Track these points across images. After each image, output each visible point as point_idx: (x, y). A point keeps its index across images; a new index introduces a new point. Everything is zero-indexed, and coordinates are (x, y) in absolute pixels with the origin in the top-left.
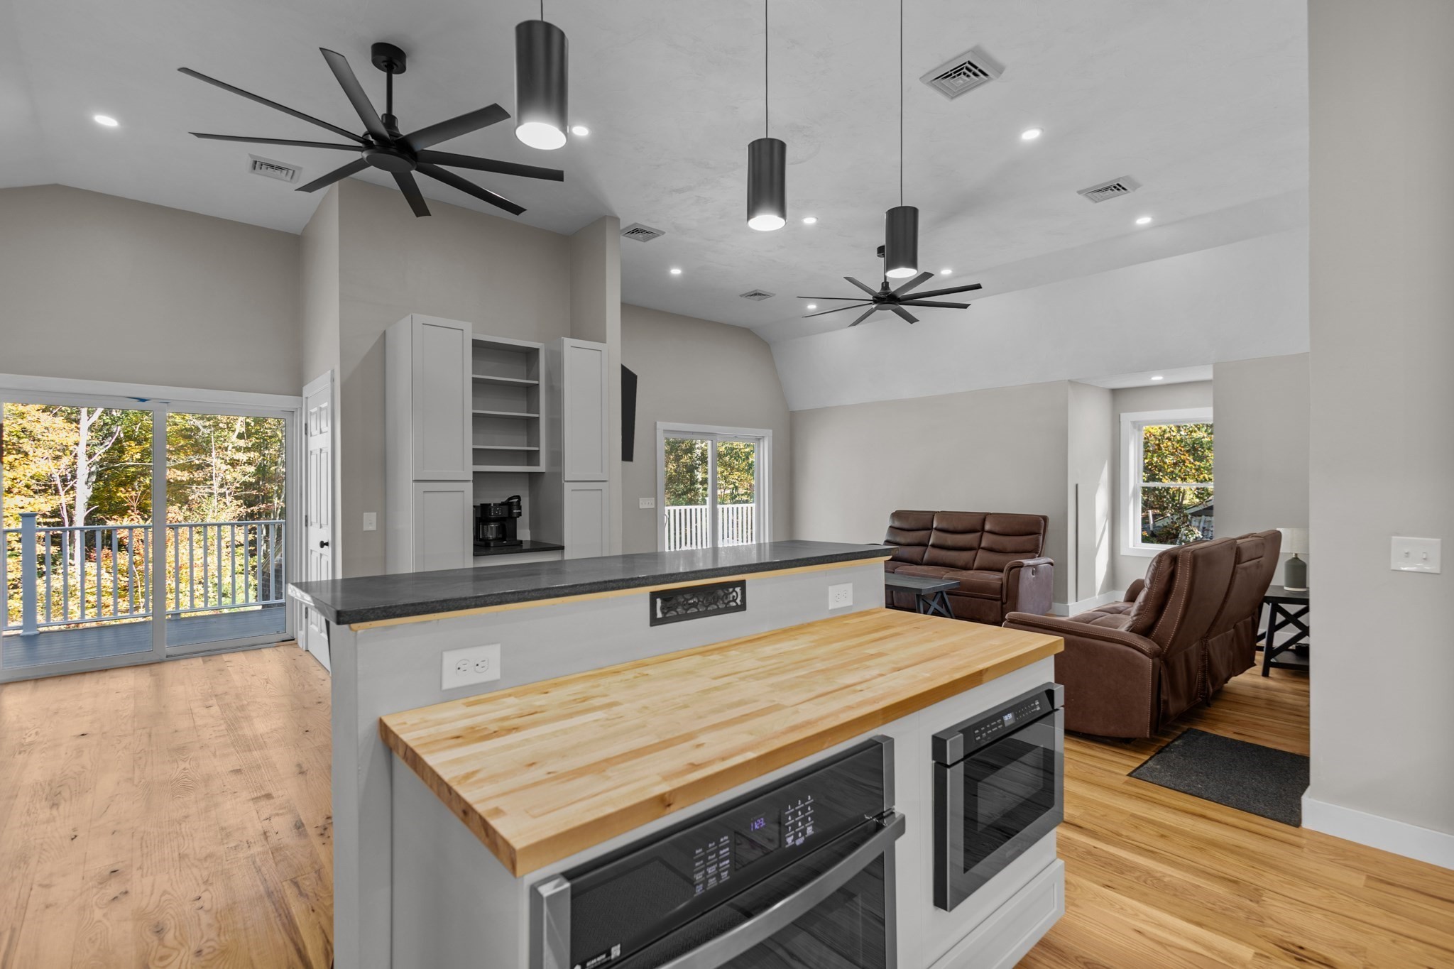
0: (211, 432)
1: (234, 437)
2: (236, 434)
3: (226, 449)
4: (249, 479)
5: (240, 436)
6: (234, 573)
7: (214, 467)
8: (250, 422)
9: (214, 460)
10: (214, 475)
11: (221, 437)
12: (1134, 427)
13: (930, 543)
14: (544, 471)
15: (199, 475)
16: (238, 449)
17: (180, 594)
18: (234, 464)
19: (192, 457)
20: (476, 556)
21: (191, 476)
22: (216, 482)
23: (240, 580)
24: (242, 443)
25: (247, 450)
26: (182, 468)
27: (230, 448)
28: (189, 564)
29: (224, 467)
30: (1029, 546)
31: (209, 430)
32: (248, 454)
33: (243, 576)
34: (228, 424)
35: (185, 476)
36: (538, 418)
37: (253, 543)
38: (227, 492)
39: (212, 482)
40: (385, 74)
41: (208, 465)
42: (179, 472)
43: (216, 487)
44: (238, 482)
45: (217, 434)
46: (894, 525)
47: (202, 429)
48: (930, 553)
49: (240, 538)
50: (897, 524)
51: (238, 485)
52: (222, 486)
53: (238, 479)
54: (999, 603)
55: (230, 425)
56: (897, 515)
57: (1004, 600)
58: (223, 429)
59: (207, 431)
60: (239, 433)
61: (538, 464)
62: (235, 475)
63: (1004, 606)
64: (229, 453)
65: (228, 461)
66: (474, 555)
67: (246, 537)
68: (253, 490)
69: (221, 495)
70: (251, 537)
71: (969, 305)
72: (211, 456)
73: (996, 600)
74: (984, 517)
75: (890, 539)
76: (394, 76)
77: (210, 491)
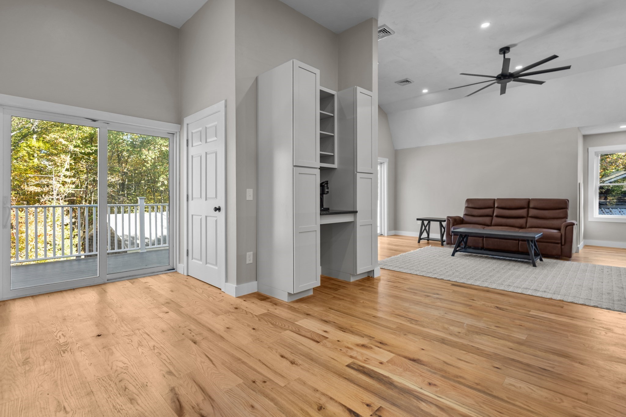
0: (53, 168)
1: (64, 170)
2: (65, 169)
3: (59, 176)
4: (72, 191)
5: (67, 170)
6: (63, 239)
7: (54, 185)
8: (72, 163)
9: (54, 182)
10: (54, 189)
11: (57, 170)
12: (595, 155)
13: (495, 215)
14: (337, 168)
15: (46, 189)
16: (65, 176)
17: (38, 249)
18: (64, 183)
19: (43, 180)
20: (322, 215)
21: (42, 190)
22: (55, 193)
23: (67, 242)
24: (68, 173)
25: (70, 177)
26: (37, 185)
27: (62, 176)
28: (44, 234)
29: (59, 185)
30: (561, 215)
31: (52, 167)
32: (71, 179)
33: (69, 240)
34: (61, 164)
35: (38, 190)
36: (333, 136)
37: (74, 223)
38: (60, 198)
39: (53, 193)
41: (51, 185)
42: (36, 188)
43: (55, 197)
44: (66, 193)
45: (56, 169)
46: (469, 206)
47: (49, 166)
48: (496, 220)
49: (67, 220)
50: (470, 206)
51: (66, 195)
52: (58, 195)
53: (66, 191)
54: (560, 245)
55: (62, 164)
56: (468, 201)
57: (563, 243)
58: (58, 166)
59: (51, 167)
60: (67, 169)
61: (333, 163)
62: (64, 189)
63: (563, 247)
64: (61, 178)
65: (61, 183)
66: (321, 215)
67: (71, 220)
68: (74, 197)
69: (58, 199)
70: (73, 220)
71: (544, 82)
72: (52, 180)
73: (558, 243)
74: (529, 201)
75: (467, 213)
77: (52, 197)
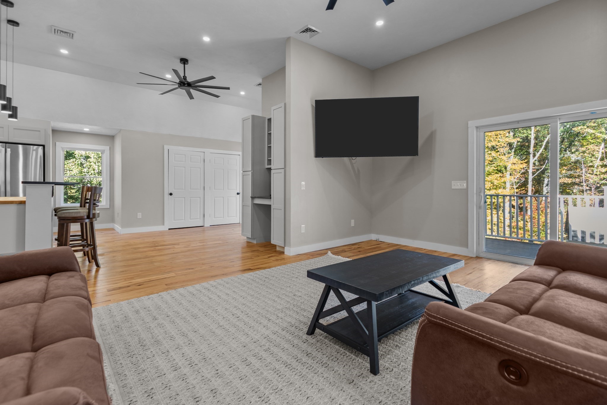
40: (183, 65)
76: (186, 65)
